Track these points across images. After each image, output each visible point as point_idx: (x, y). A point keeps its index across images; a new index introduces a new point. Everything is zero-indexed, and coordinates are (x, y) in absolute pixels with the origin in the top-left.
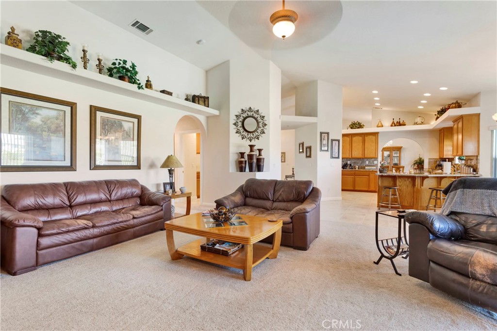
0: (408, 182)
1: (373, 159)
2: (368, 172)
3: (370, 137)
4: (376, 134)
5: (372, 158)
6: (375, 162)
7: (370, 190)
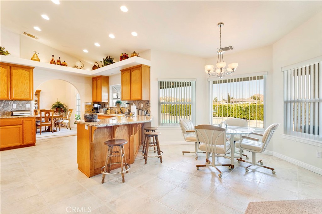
0: (124, 130)
1: (24, 102)
2: (22, 120)
3: (21, 71)
4: (29, 69)
5: (21, 100)
6: (28, 106)
7: (25, 143)
